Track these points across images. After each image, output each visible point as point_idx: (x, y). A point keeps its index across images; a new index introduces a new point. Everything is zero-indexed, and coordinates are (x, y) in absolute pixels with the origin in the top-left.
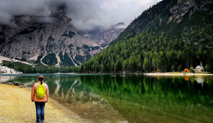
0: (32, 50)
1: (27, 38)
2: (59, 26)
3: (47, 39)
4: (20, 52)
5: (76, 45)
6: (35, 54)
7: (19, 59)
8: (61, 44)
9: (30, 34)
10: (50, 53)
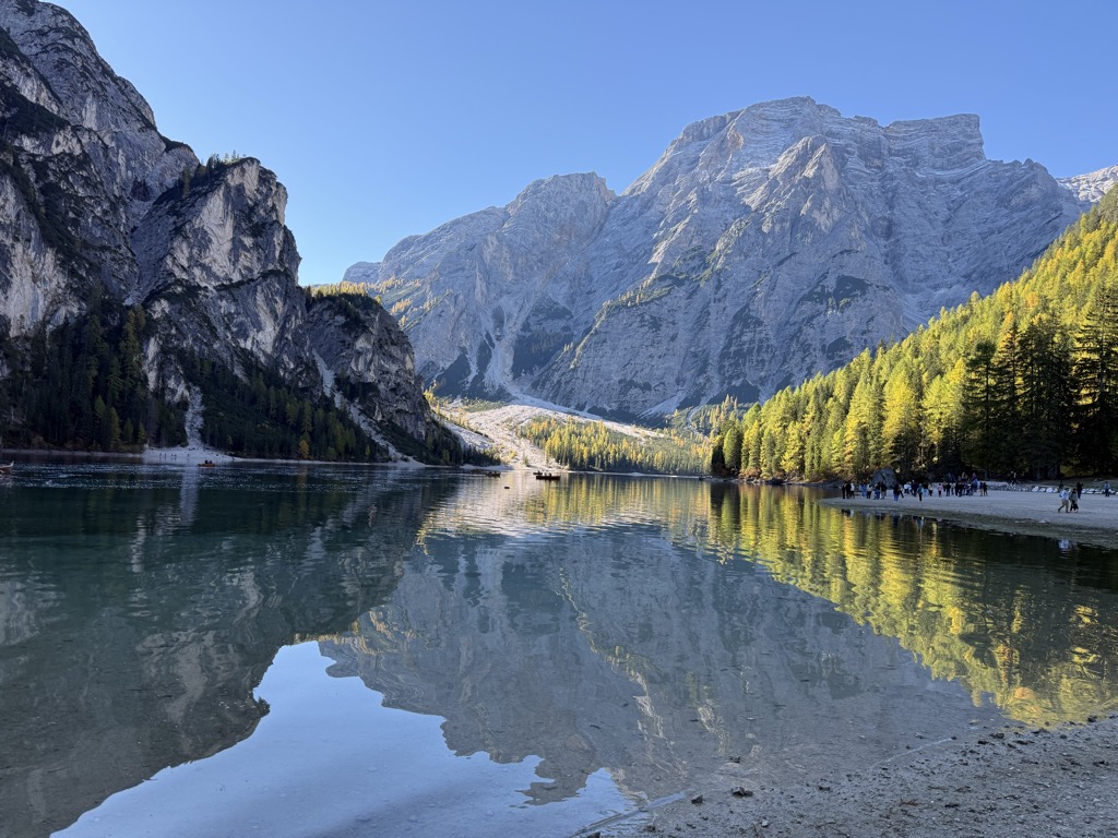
0: (658, 373)
1: (641, 321)
2: (787, 258)
3: (728, 323)
4: (612, 381)
5: (869, 340)
6: (669, 392)
7: (605, 410)
8: (792, 339)
9: (656, 307)
10: (734, 383)
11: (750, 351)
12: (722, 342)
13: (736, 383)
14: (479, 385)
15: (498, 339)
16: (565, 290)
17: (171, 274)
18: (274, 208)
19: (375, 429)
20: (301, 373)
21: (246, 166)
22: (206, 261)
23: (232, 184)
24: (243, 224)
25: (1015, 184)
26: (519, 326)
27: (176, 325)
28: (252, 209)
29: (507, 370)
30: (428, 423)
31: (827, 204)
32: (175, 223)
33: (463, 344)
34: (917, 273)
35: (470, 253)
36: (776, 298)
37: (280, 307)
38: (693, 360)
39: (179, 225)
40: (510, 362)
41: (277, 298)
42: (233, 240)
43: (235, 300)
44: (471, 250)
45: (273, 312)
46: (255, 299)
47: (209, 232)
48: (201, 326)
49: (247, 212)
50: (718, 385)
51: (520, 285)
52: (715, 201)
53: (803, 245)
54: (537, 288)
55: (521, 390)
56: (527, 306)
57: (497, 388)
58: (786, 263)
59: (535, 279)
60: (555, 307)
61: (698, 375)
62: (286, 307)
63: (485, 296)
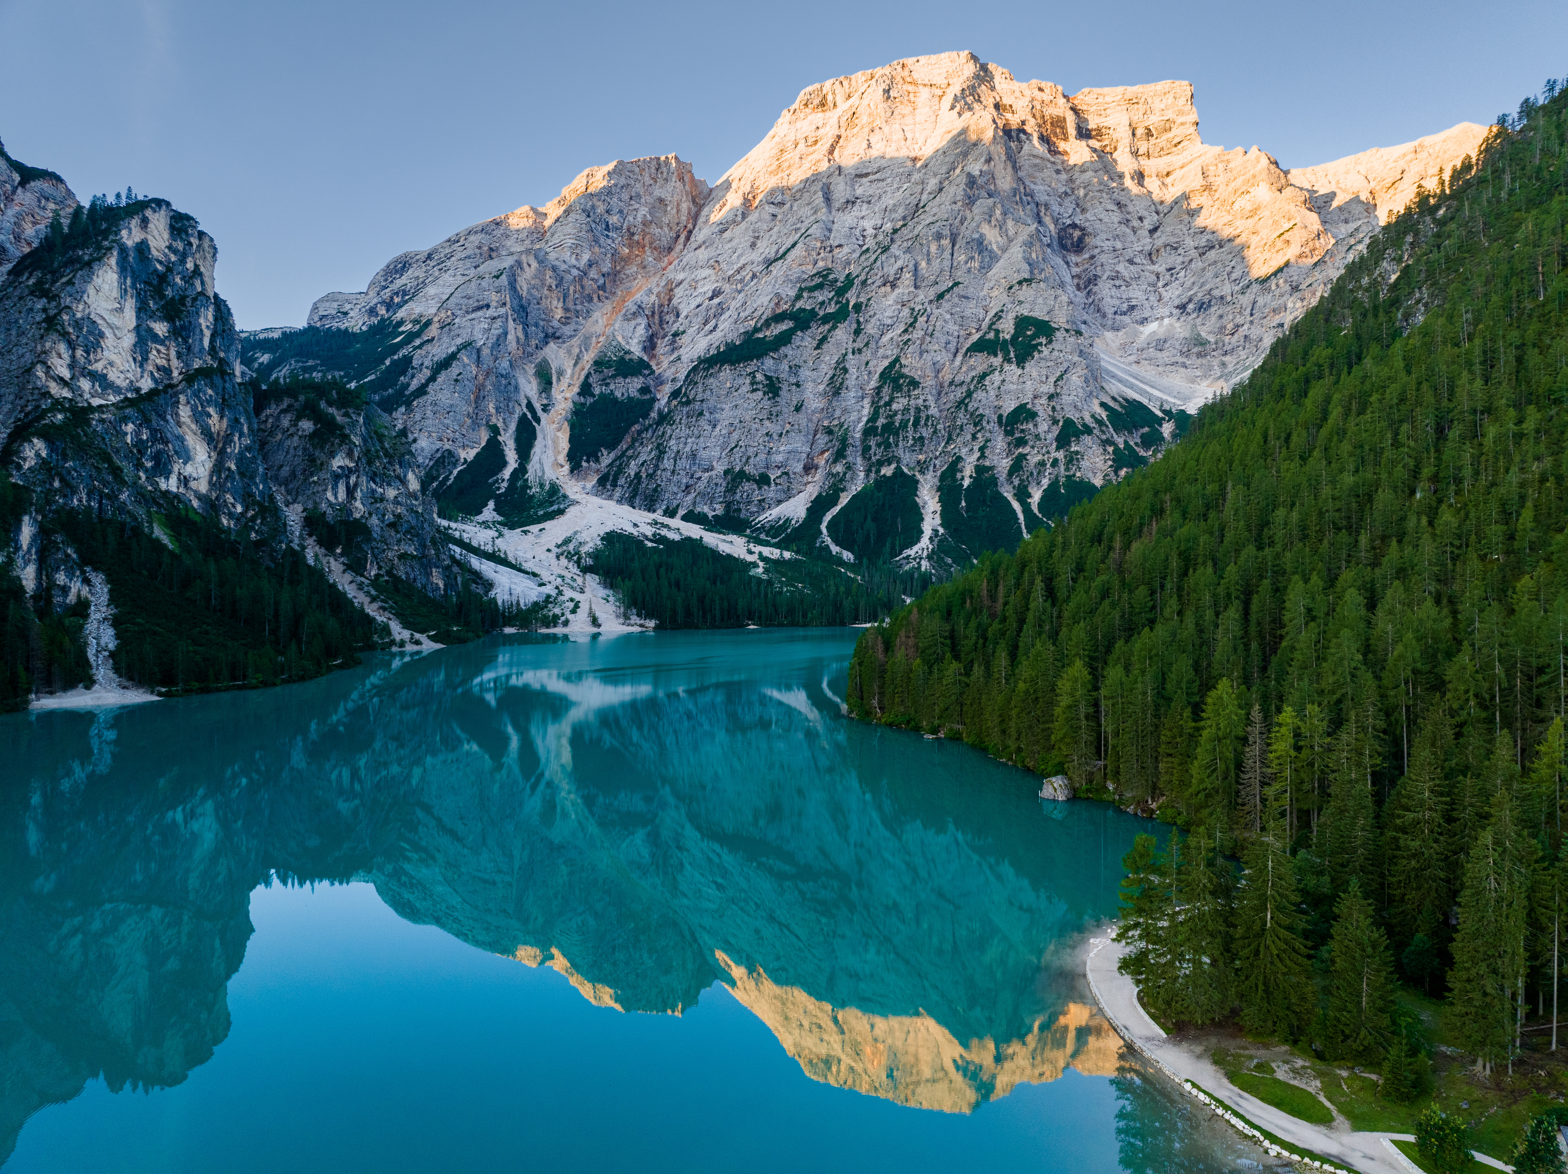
1: (752, 384)
2: (948, 290)
3: (873, 384)
4: (714, 473)
5: (1058, 408)
6: (795, 486)
7: (705, 515)
8: (958, 407)
9: (772, 361)
10: (884, 471)
11: (904, 425)
12: (866, 412)
13: (887, 471)
14: (519, 484)
15: (545, 408)
16: (641, 331)
17: (47, 394)
18: (197, 272)
19: (368, 593)
20: (253, 519)
21: (148, 213)
22: (98, 367)
23: (130, 243)
24: (151, 303)
25: (1239, 181)
26: (576, 389)
27: (59, 474)
28: (163, 279)
29: (562, 458)
30: (448, 568)
31: (998, 212)
32: (44, 310)
33: (494, 420)
34: (1118, 303)
35: (497, 283)
36: (936, 347)
37: (216, 423)
38: (826, 438)
39: (52, 312)
40: (564, 445)
41: (211, 410)
42: (137, 328)
43: (147, 420)
44: (497, 277)
45: (206, 431)
46: (177, 414)
47: (100, 321)
48: (97, 468)
49: (155, 282)
50: (862, 475)
51: (572, 326)
52: (848, 202)
53: (969, 271)
54: (599, 328)
55: (584, 488)
56: (586, 358)
57: (547, 487)
58: (947, 297)
59: (596, 315)
60: (627, 357)
61: (835, 462)
62: (225, 420)
63: (523, 344)
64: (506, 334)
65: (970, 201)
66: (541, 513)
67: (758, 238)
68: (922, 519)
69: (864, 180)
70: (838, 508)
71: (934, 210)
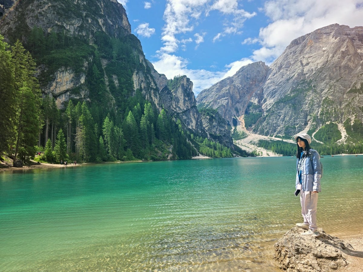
1: (289, 106)
3: (321, 103)
4: (281, 127)
6: (303, 128)
7: (280, 136)
8: (347, 106)
9: (293, 101)
10: (327, 123)
11: (331, 112)
12: (319, 110)
15: (238, 117)
16: (257, 99)
17: (173, 110)
18: (191, 89)
20: (203, 133)
21: (184, 78)
22: (179, 106)
23: (182, 84)
24: (185, 94)
26: (244, 112)
28: (186, 90)
29: (244, 126)
31: (352, 59)
32: (170, 96)
33: (228, 120)
35: (226, 92)
36: (338, 93)
38: (310, 117)
40: (244, 124)
41: (195, 113)
42: (184, 99)
43: (186, 115)
45: (195, 117)
46: (190, 114)
47: (179, 98)
50: (321, 124)
51: (242, 99)
52: (307, 63)
53: (345, 74)
54: (247, 99)
55: (250, 132)
56: (245, 106)
57: (242, 132)
58: (339, 80)
59: (246, 97)
60: (255, 105)
61: (313, 122)
62: (197, 115)
63: (232, 104)
64: (229, 102)
65: (343, 57)
66: (242, 137)
67: (283, 75)
68: (341, 133)
69: (311, 58)
70: (316, 132)
71: (333, 61)
